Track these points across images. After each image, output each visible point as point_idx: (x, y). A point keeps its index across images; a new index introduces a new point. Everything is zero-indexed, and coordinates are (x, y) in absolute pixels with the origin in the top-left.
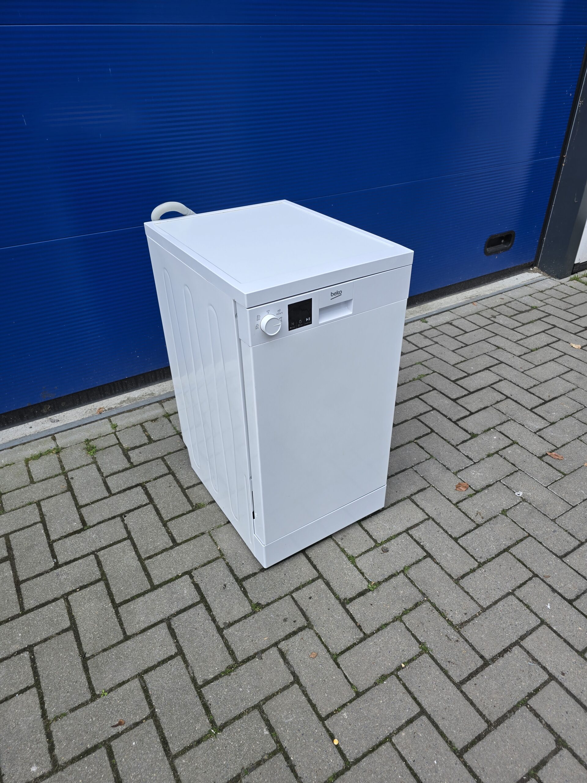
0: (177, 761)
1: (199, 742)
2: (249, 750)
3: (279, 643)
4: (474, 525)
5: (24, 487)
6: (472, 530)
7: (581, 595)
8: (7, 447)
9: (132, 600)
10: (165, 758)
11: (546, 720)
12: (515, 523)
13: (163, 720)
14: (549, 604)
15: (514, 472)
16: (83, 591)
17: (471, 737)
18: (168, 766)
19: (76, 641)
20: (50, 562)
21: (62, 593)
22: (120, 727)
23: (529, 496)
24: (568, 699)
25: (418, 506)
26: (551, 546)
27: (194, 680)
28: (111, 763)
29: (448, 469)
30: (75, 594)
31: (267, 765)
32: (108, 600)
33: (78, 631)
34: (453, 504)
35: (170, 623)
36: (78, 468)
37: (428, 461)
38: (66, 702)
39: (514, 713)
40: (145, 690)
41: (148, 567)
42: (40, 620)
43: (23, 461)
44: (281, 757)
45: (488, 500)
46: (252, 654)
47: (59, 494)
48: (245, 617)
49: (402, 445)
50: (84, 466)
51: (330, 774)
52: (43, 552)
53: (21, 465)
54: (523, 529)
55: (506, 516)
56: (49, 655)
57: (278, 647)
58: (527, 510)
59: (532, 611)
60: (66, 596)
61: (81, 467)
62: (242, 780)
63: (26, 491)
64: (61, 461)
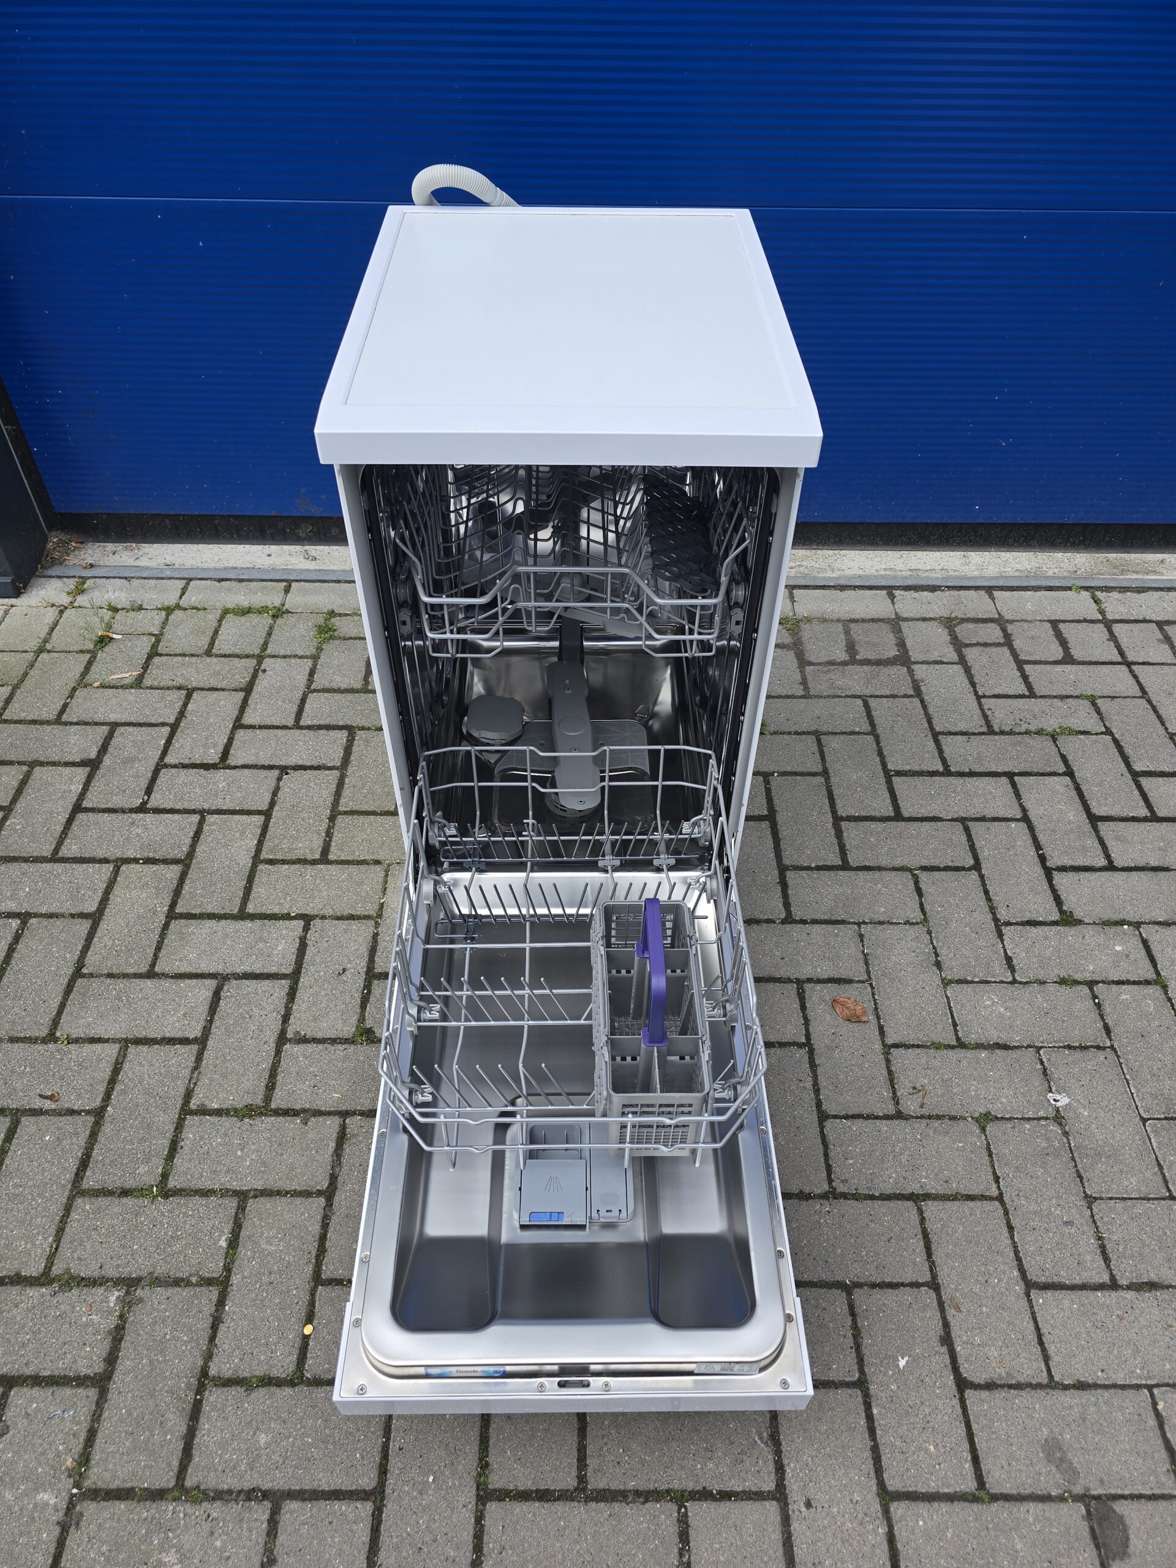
0: (79, 1201)
1: (125, 1193)
2: (180, 1252)
3: (352, 1115)
4: (891, 1109)
5: (193, 655)
6: (877, 1118)
7: (1002, 1386)
8: (215, 577)
9: (199, 918)
10: (69, 1186)
11: (692, 1558)
12: (990, 1155)
13: (107, 1129)
14: (906, 1358)
15: (1092, 1047)
16: (146, 866)
17: (530, 1483)
18: (65, 1200)
19: (86, 940)
20: (136, 798)
21: (118, 855)
22: (49, 1102)
23: (1078, 1116)
24: (773, 1556)
25: (803, 1007)
26: (1027, 1249)
27: (188, 1095)
28: (2, 1146)
29: (938, 965)
30: (132, 866)
31: (185, 1293)
32: (168, 901)
33: (98, 925)
34: (883, 1042)
35: (223, 985)
36: (285, 657)
37: (907, 927)
38: (14, 1022)
39: (644, 1503)
40: (117, 1069)
41: (257, 876)
42: (64, 882)
43: (220, 611)
44: (214, 1293)
45: (971, 1075)
46: (298, 1107)
47: (229, 690)
48: (334, 1041)
49: (879, 869)
50: (296, 656)
51: (260, 1371)
52: (139, 777)
53: (213, 617)
54: (997, 1179)
55: (983, 1129)
56: (41, 940)
57: (344, 1121)
58: (1044, 1144)
59: (858, 1347)
60: (120, 862)
61: (290, 657)
62: (138, 1291)
63: (190, 663)
64: (269, 634)
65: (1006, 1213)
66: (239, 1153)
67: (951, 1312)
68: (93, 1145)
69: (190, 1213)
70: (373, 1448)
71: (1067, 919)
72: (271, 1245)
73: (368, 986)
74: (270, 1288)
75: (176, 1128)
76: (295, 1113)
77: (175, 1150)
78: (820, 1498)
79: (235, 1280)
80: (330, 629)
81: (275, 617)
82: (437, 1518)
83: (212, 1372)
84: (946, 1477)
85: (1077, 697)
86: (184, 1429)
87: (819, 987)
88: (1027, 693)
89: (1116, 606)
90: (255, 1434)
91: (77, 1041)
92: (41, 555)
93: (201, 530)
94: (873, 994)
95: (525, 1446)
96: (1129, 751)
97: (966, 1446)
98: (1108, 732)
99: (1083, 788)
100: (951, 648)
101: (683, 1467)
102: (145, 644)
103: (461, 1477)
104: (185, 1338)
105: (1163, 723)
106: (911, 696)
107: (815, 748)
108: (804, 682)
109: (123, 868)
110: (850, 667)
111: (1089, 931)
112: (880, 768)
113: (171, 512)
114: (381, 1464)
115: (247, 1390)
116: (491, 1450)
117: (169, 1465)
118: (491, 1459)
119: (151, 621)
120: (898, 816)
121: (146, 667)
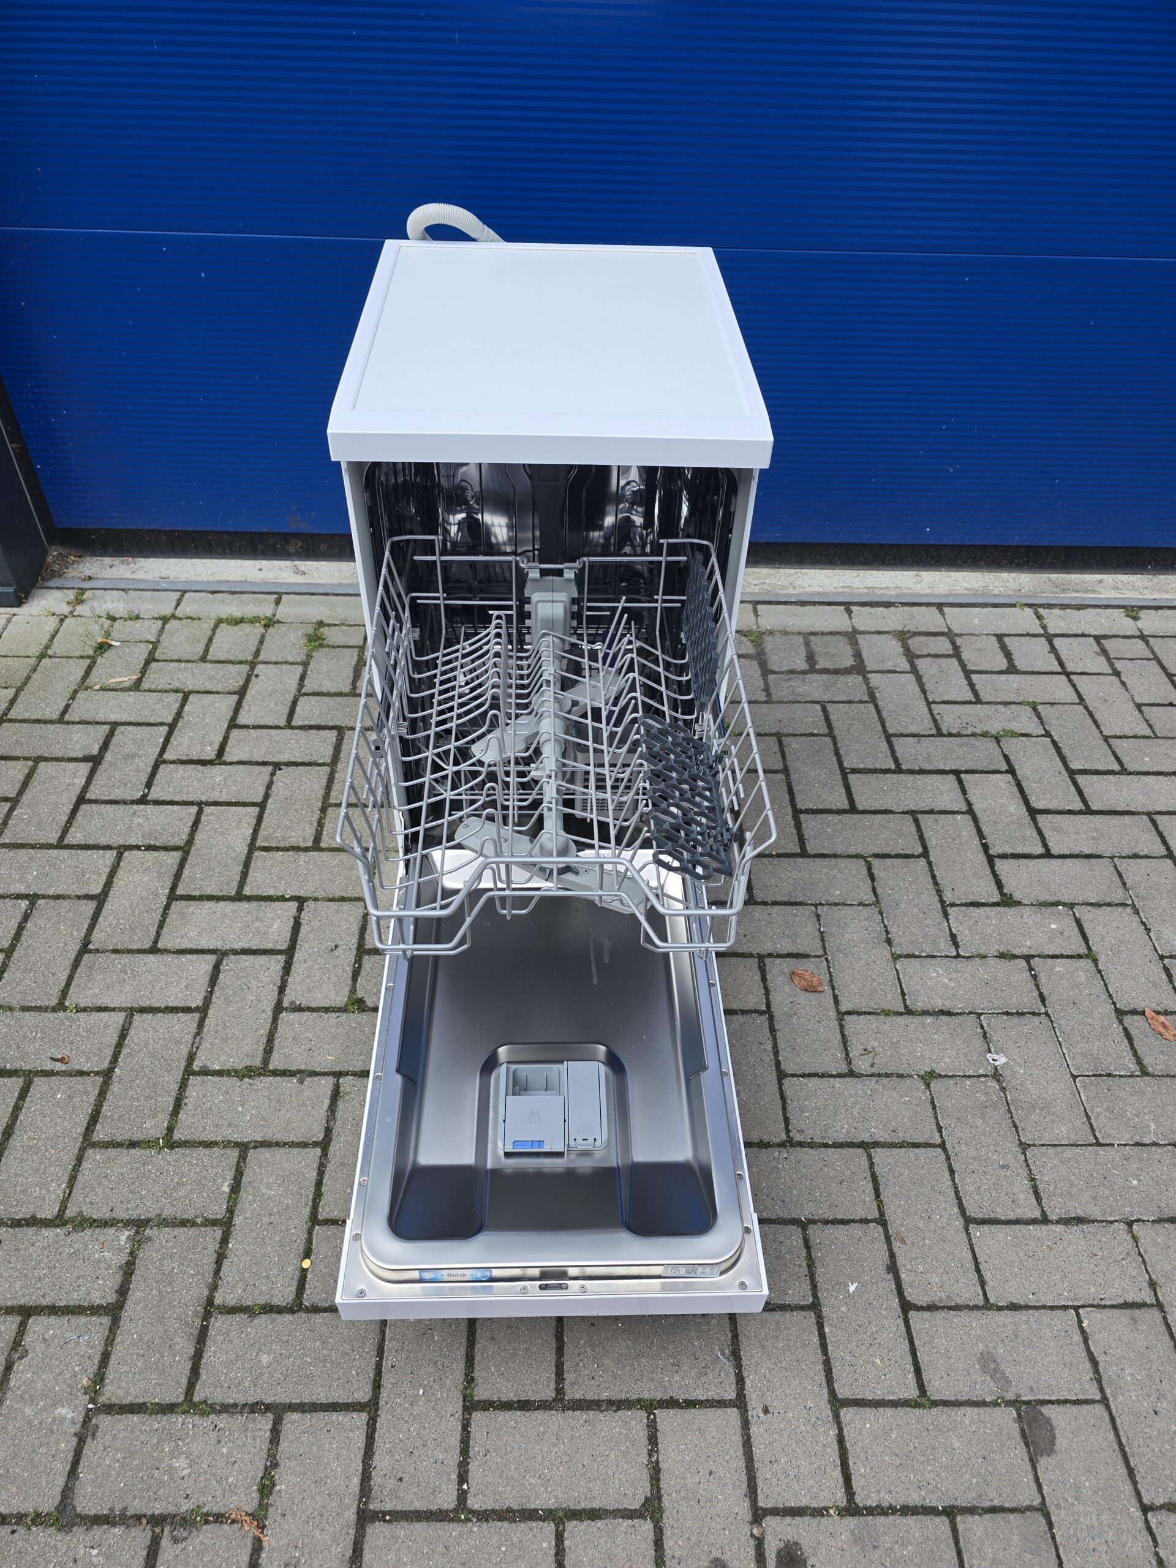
0: (90, 1152)
1: (133, 1144)
2: (186, 1197)
3: (345, 1076)
4: (844, 1069)
5: (188, 661)
6: (831, 1076)
7: (942, 1308)
8: (209, 589)
9: (198, 900)
10: (81, 1139)
11: (660, 1458)
12: (934, 1108)
13: (115, 1088)
14: (856, 1284)
15: (1028, 1013)
16: (147, 853)
17: (512, 1395)
18: (76, 1151)
19: (92, 919)
20: (137, 790)
21: (121, 842)
22: (59, 1064)
23: (1014, 1074)
24: (734, 1455)
25: (764, 979)
26: (967, 1188)
27: (191, 1058)
28: (16, 1103)
29: (889, 941)
30: (135, 852)
31: (191, 1232)
32: (169, 884)
33: (103, 906)
34: (837, 1009)
35: (222, 960)
36: (276, 663)
37: (861, 908)
38: (25, 993)
39: (615, 1411)
40: (123, 1035)
41: (253, 862)
42: (70, 866)
43: (214, 621)
44: (218, 1233)
45: (917, 1038)
46: (294, 1068)
47: (223, 693)
48: (327, 1010)
49: (834, 856)
50: (286, 663)
51: (262, 1301)
52: (139, 771)
53: (207, 626)
54: (940, 1129)
55: (928, 1086)
56: (49, 919)
57: (338, 1081)
58: (983, 1098)
59: (812, 1275)
60: (122, 849)
61: (281, 663)
62: (147, 1231)
63: (186, 669)
64: (261, 642)
65: (948, 1158)
66: (240, 1109)
67: (896, 1245)
68: (102, 1102)
69: (195, 1162)
70: (368, 1366)
71: (1007, 901)
72: (271, 1189)
73: (359, 960)
74: (271, 1228)
75: (181, 1087)
76: (292, 1074)
77: (180, 1106)
78: (776, 1405)
79: (237, 1220)
80: (319, 638)
81: (266, 626)
82: (426, 1425)
83: (218, 1301)
84: (891, 1386)
85: (1020, 703)
86: (192, 1351)
87: (778, 961)
88: (974, 700)
89: (1056, 621)
90: (258, 1355)
91: (84, 1010)
92: (41, 568)
93: (196, 545)
94: (829, 968)
95: (507, 1363)
96: (1066, 751)
97: (909, 1359)
98: (1048, 734)
99: (1024, 784)
100: (904, 659)
101: (652, 1380)
102: (143, 651)
103: (449, 1390)
104: (192, 1272)
105: (1098, 727)
106: (866, 702)
107: (776, 748)
108: (767, 689)
109: (126, 854)
110: (809, 676)
111: (1027, 912)
112: (836, 765)
113: (167, 528)
114: (375, 1380)
115: (250, 1316)
116: (476, 1367)
117: (178, 1382)
118: (476, 1374)
119: (148, 630)
120: (853, 809)
121: (143, 672)
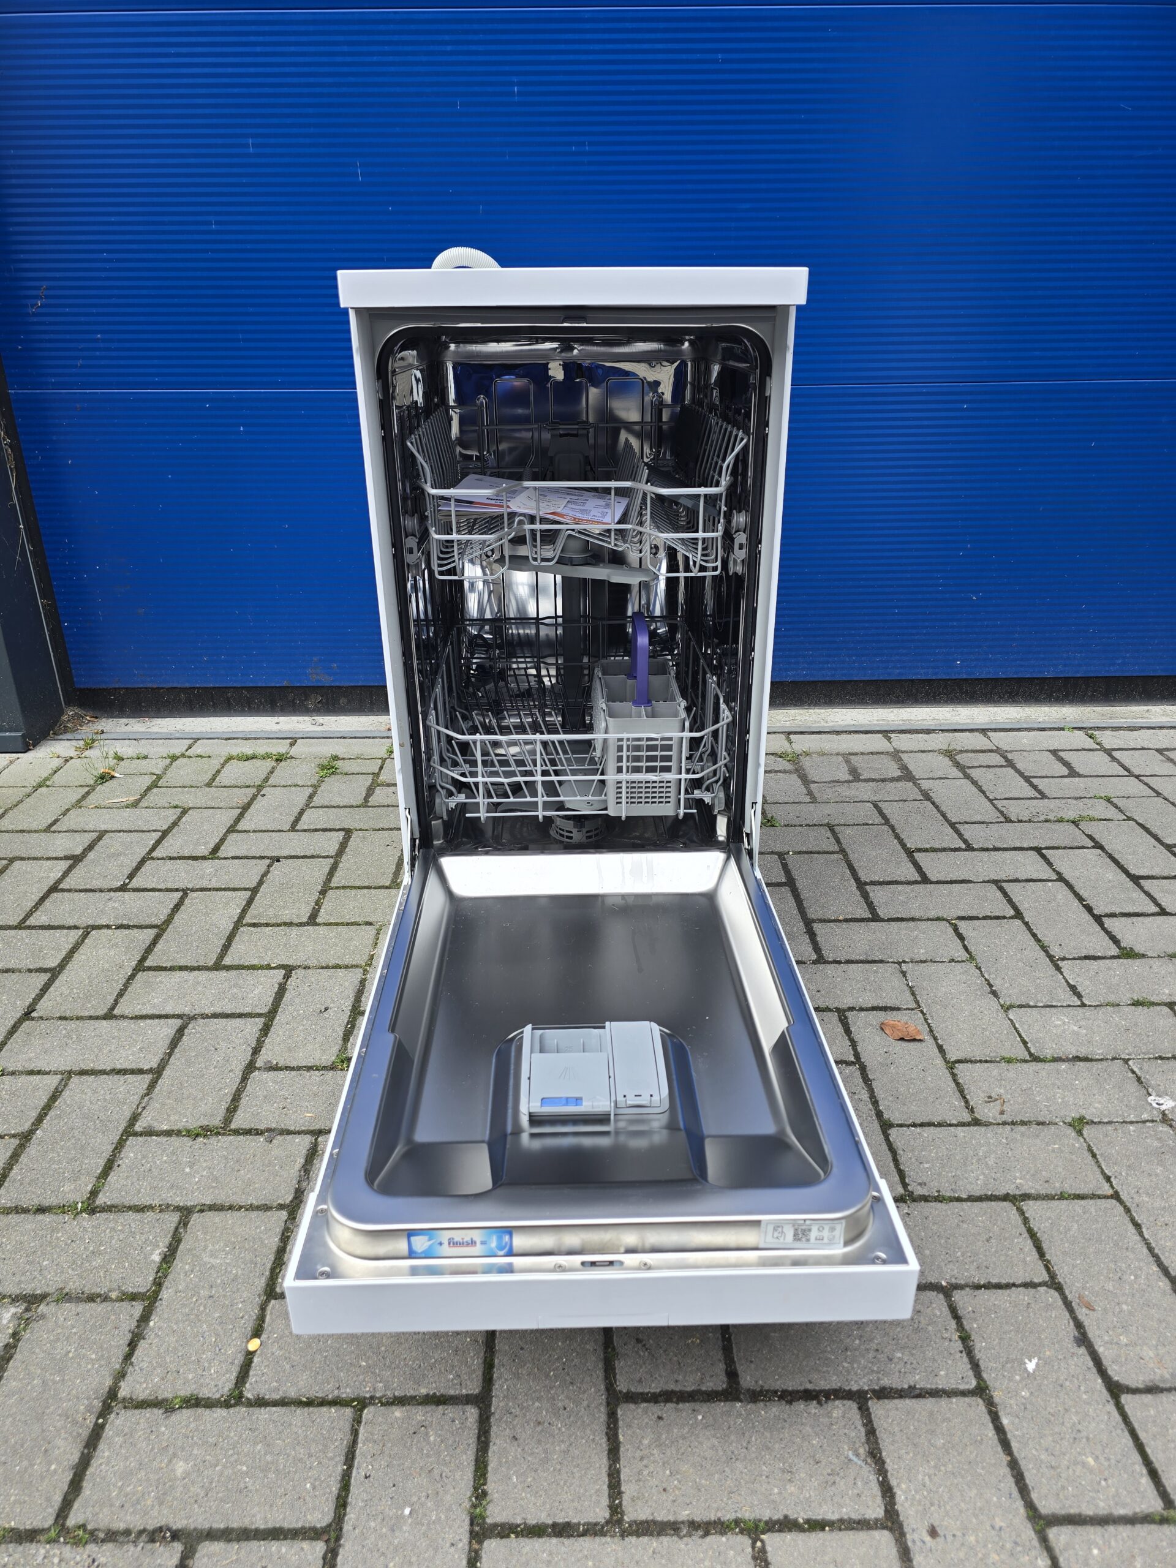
1: (41, 1210)
2: (100, 1268)
4: (966, 1117)
5: (193, 787)
6: (951, 1125)
7: (1168, 1389)
8: (223, 737)
9: (168, 970)
12: (1094, 1156)
13: (32, 1150)
14: (1035, 1361)
16: (118, 931)
17: (543, 1515)
19: (40, 990)
20: (117, 880)
21: (90, 923)
25: (848, 1031)
26: (1163, 1245)
27: (135, 1117)
29: (994, 994)
30: (104, 931)
31: (98, 1308)
32: (137, 958)
33: (57, 978)
34: (945, 1059)
35: (188, 1024)
36: (286, 786)
37: (953, 964)
39: (703, 1537)
40: (54, 1097)
41: (237, 936)
42: (26, 944)
43: (224, 758)
44: (138, 1309)
45: (1054, 1084)
46: (262, 1127)
47: (225, 808)
48: (310, 1068)
49: (913, 919)
50: (296, 786)
51: (185, 1392)
52: (123, 866)
53: (216, 762)
54: (1108, 1179)
55: (1080, 1133)
58: (1156, 1144)
59: (969, 1351)
60: (89, 929)
61: (290, 786)
62: (41, 1307)
64: (272, 772)
65: (1127, 1210)
66: (187, 1170)
67: (1082, 1313)
68: (12, 1166)
69: (120, 1228)
70: (330, 1476)
71: (1129, 954)
72: (216, 1258)
73: (352, 1021)
74: (210, 1302)
75: (116, 1148)
76: (258, 1133)
77: (111, 1168)
78: (948, 1525)
79: (165, 1294)
80: (332, 767)
81: (278, 760)
82: (414, 1559)
83: (123, 1393)
84: (1117, 1494)
85: (1091, 798)
86: (75, 1457)
87: (863, 1014)
88: (1039, 796)
89: (1111, 739)
90: (170, 1461)
91: (12, 1073)
92: (55, 723)
94: (926, 1020)
95: (536, 1471)
96: (1156, 831)
97: (1136, 1457)
98: (1130, 819)
99: (1116, 857)
100: (955, 769)
101: (754, 1492)
102: (146, 780)
103: (450, 1509)
104: (93, 1356)
106: (921, 800)
108: (810, 794)
109: (91, 934)
110: (855, 783)
111: (1156, 963)
112: (899, 847)
113: (187, 685)
114: (339, 1497)
115: (166, 1412)
116: (490, 1476)
117: (48, 1499)
118: (490, 1487)
119: (154, 766)
120: (926, 881)
121: (144, 794)
